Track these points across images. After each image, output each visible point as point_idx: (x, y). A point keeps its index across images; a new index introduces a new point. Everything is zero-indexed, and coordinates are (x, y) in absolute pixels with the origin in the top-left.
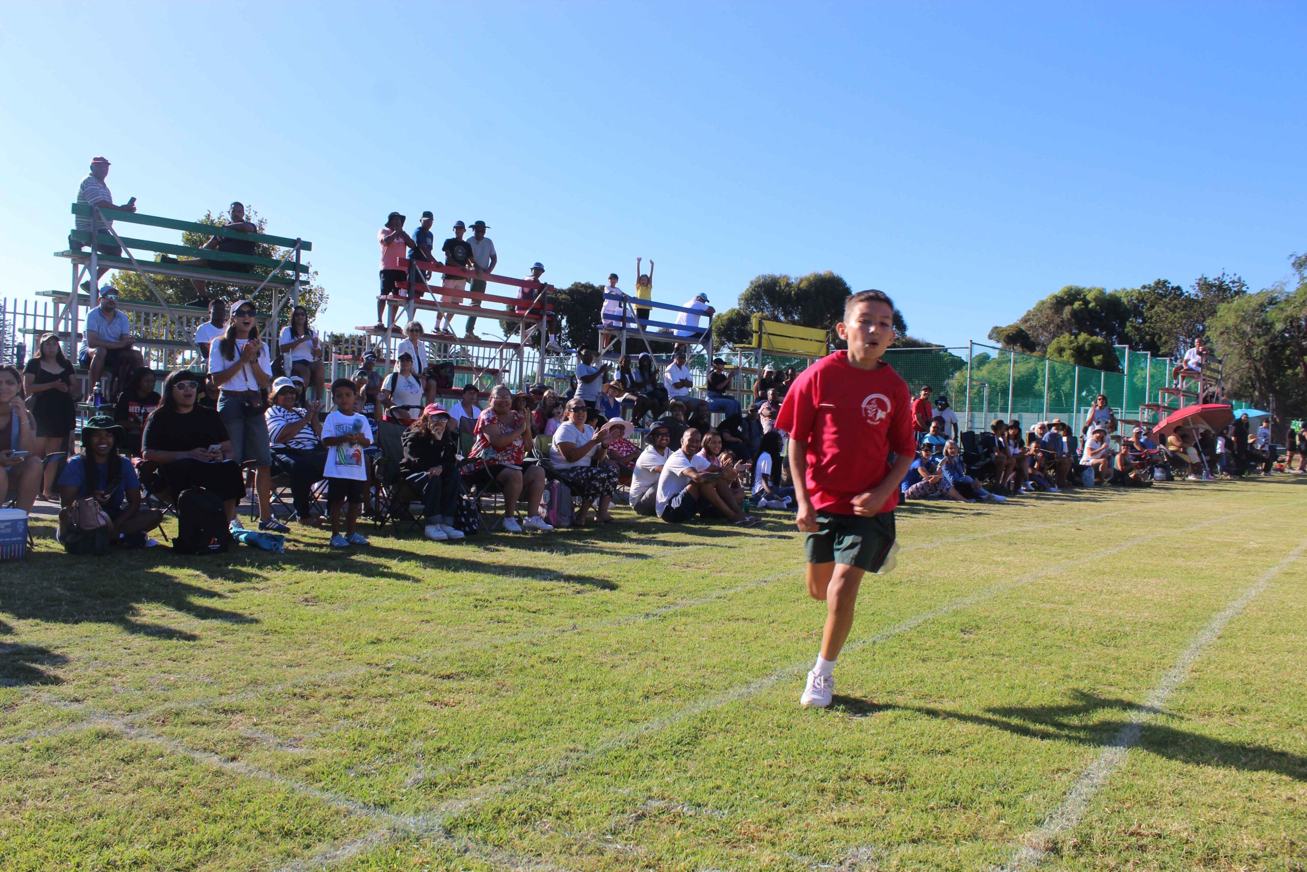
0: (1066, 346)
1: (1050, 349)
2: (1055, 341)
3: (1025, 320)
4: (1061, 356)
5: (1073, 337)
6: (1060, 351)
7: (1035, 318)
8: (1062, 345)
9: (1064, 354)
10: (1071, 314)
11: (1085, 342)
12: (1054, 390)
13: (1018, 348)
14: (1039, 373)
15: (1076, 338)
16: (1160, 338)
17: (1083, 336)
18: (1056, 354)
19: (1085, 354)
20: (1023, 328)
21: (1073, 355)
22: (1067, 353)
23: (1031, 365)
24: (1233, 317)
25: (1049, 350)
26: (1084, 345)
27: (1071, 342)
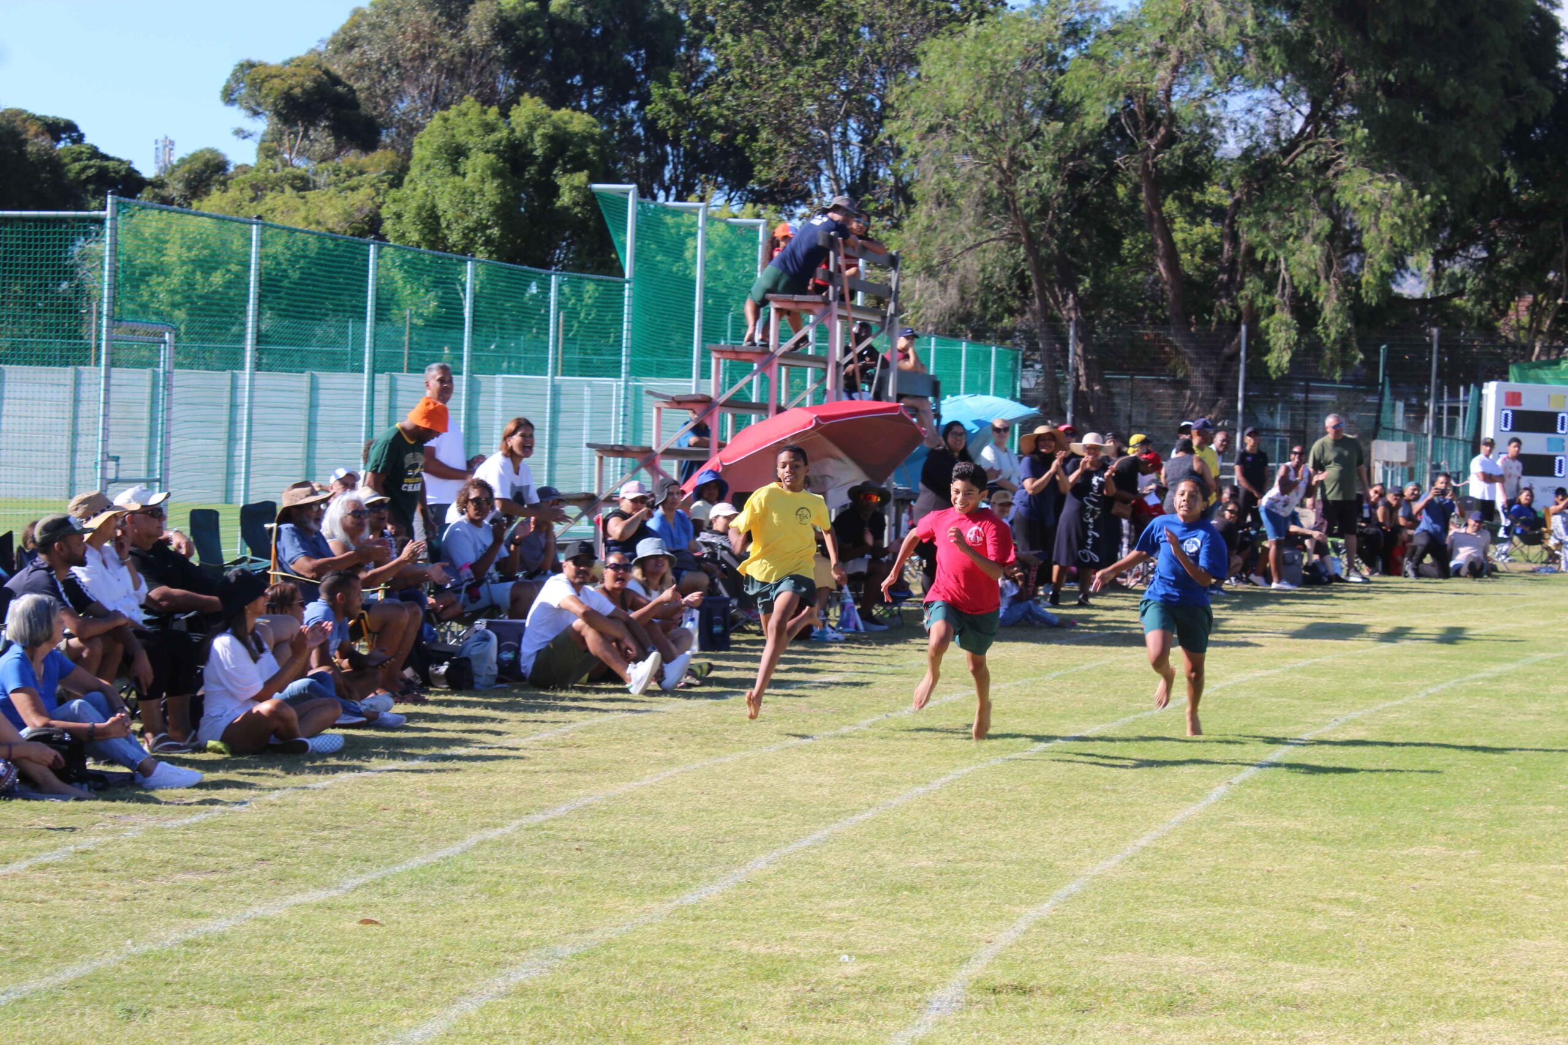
0: (472, 141)
1: (423, 149)
2: (435, 123)
3: (346, 43)
4: (455, 171)
5: (493, 112)
6: (455, 155)
7: (380, 35)
8: (461, 139)
9: (466, 165)
10: (492, 26)
11: (532, 128)
12: (437, 283)
13: (322, 139)
14: (388, 226)
15: (504, 114)
16: (753, 133)
17: (528, 108)
18: (439, 166)
19: (533, 169)
20: (337, 69)
21: (496, 173)
22: (478, 162)
23: (362, 197)
24: (967, 82)
25: (417, 152)
26: (530, 136)
27: (490, 128)
